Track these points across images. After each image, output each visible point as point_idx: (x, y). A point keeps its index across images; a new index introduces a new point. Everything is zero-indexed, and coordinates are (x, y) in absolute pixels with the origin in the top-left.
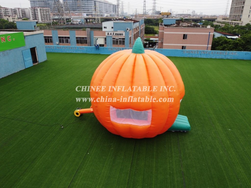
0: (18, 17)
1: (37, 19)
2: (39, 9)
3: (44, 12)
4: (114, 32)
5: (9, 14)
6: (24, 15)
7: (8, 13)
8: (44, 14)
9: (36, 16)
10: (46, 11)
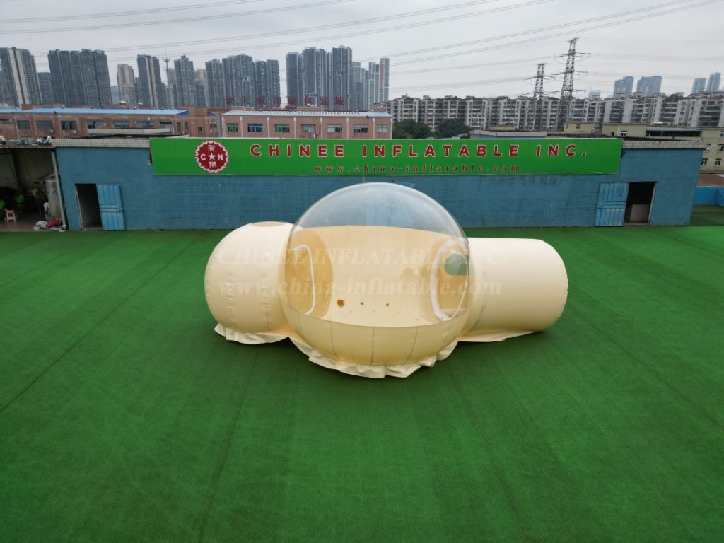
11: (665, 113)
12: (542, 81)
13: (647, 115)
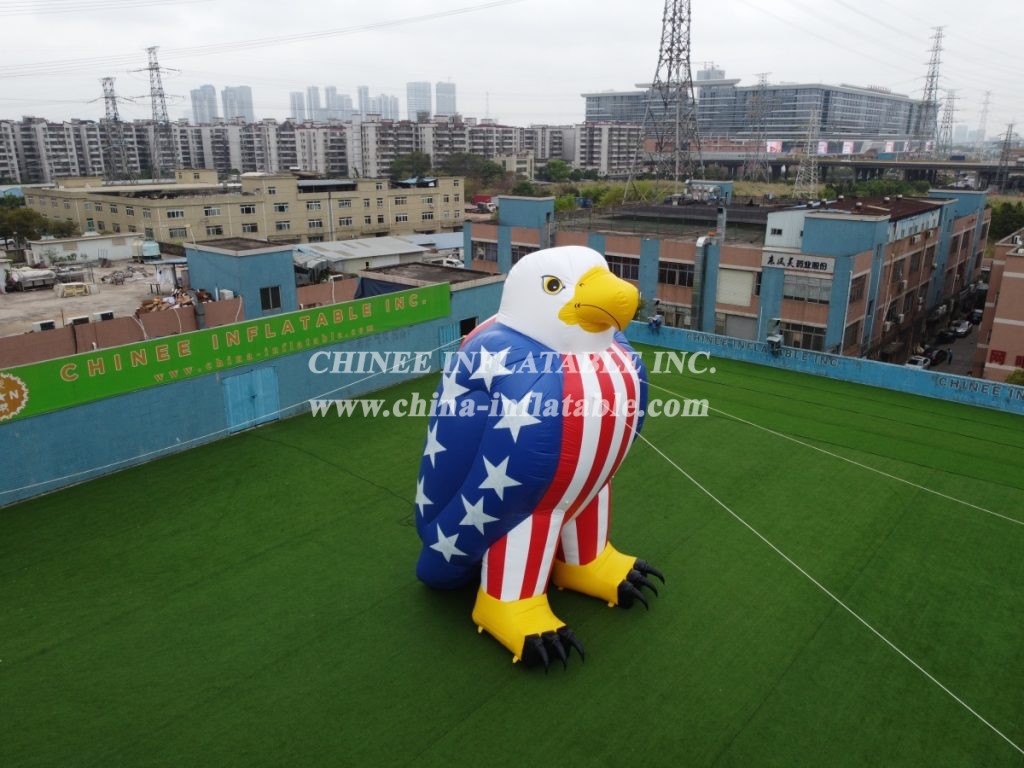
0: (536, 155)
1: (595, 161)
2: (605, 129)
3: (622, 138)
4: (792, 256)
5: (513, 146)
6: (555, 149)
7: (511, 144)
8: (619, 147)
9: (592, 153)
10: (629, 135)
11: (283, 146)
12: (114, 104)
13: (260, 148)
